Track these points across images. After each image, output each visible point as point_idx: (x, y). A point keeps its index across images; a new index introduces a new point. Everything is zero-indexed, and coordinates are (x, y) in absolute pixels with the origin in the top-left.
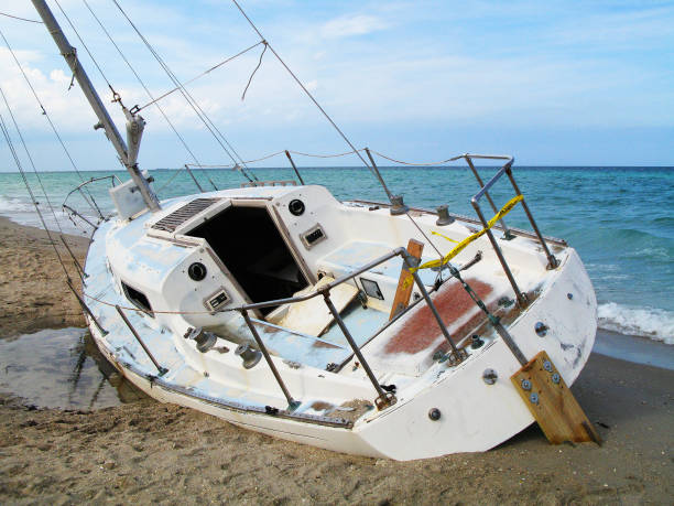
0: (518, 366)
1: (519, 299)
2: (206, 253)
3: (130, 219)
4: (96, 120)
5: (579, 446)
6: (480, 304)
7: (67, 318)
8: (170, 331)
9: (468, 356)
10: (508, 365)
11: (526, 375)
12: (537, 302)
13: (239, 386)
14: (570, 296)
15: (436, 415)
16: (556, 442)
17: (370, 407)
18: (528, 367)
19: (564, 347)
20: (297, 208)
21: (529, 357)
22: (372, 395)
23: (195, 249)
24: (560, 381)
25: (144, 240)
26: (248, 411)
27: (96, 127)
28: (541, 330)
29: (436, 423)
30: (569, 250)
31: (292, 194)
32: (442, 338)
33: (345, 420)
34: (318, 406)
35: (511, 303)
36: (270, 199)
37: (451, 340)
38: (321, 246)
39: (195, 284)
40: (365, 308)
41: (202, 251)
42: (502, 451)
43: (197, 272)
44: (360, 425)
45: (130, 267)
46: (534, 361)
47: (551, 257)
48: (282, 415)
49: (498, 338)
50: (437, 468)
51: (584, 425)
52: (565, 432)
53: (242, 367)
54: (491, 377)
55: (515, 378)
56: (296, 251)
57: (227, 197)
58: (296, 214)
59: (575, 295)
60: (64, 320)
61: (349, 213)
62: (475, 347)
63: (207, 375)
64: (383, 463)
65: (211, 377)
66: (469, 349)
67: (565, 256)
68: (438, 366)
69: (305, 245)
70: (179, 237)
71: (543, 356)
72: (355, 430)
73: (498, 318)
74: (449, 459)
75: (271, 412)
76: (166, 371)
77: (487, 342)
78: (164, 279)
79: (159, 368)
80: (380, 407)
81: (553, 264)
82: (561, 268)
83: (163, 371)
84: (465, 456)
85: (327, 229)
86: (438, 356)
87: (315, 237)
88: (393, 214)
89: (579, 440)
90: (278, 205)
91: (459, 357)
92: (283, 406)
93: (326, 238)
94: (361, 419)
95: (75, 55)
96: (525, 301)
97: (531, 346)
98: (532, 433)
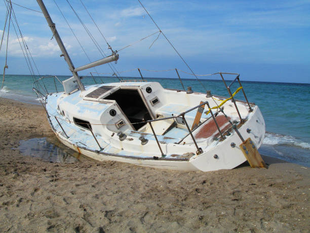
0: (242, 142)
1: (241, 121)
2: (116, 106)
3: (69, 94)
4: (61, 53)
5: (261, 168)
6: (230, 121)
7: (44, 133)
8: (100, 135)
9: (226, 138)
10: (239, 142)
11: (244, 145)
12: (247, 122)
13: (138, 152)
14: (257, 121)
15: (216, 157)
16: (254, 167)
17: (194, 154)
18: (245, 142)
19: (256, 137)
20: (149, 90)
21: (245, 140)
22: (195, 150)
23: (111, 104)
24: (254, 147)
25: (82, 102)
26: (146, 159)
27: (61, 56)
28: (249, 131)
29: (216, 160)
30: (256, 107)
31: (147, 85)
32: (217, 132)
33: (186, 159)
34: (174, 156)
35: (238, 122)
36: (139, 86)
37: (221, 132)
38: (157, 105)
39: (112, 117)
40: (177, 127)
41: (114, 105)
42: (236, 170)
43: (113, 113)
44: (191, 160)
45: (79, 112)
46: (247, 141)
47: (250, 108)
48: (161, 159)
49: (235, 133)
50: (217, 173)
51: (262, 162)
52: (256, 164)
53: (141, 145)
54: (233, 145)
55: (241, 145)
56: (148, 106)
57: (118, 86)
58: (149, 93)
59: (259, 121)
60: (43, 134)
61: (168, 93)
62: (228, 135)
63: (122, 149)
64: (199, 172)
65: (124, 150)
66: (226, 136)
67: (255, 108)
68: (215, 142)
69: (151, 104)
70: (101, 100)
71: (250, 139)
72: (190, 161)
73: (235, 126)
74: (220, 171)
75: (156, 158)
76: (103, 149)
77: (232, 134)
78: (100, 115)
79: (101, 148)
80: (198, 154)
81: (251, 110)
82: (254, 112)
83: (102, 149)
84: (225, 170)
85: (160, 98)
86: (215, 138)
87: (155, 101)
88: (187, 93)
89: (261, 167)
90: (142, 89)
91: (223, 138)
92: (160, 156)
93: (159, 102)
94: (192, 158)
95: (55, 27)
96: (243, 121)
97: (246, 136)
98: (245, 164)
